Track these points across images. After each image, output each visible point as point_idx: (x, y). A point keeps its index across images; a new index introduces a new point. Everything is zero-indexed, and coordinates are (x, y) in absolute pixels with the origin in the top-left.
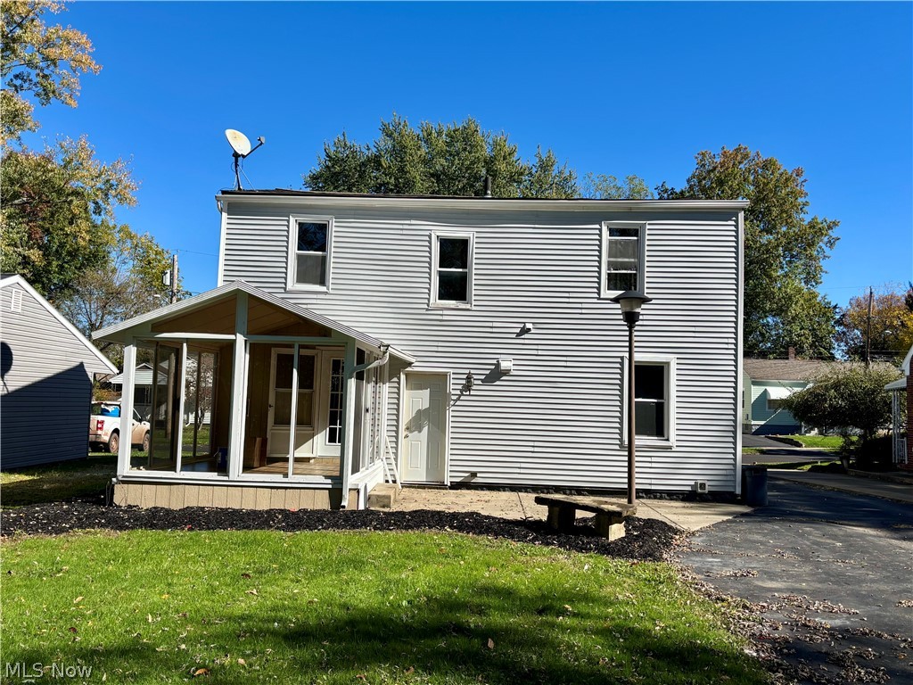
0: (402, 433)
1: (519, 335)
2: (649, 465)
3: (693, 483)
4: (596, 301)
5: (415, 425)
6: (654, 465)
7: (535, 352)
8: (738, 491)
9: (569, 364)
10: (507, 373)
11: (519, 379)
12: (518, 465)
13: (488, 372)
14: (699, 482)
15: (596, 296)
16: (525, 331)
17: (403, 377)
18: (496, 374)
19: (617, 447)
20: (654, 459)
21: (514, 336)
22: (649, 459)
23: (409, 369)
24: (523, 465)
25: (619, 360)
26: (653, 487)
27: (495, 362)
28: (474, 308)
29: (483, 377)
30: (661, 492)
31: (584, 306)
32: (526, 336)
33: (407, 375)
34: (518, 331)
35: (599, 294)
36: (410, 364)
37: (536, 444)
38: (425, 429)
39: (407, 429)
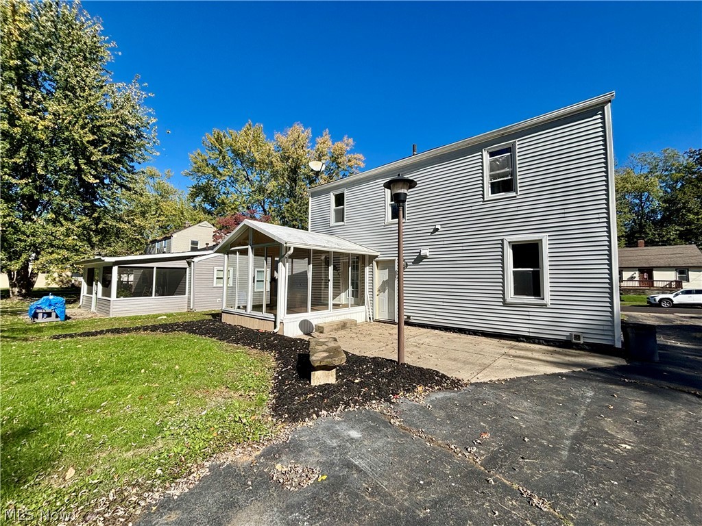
0: (376, 292)
1: (432, 233)
2: (528, 318)
3: (568, 334)
4: (481, 203)
5: (382, 289)
6: (531, 318)
7: (442, 243)
8: (618, 345)
9: (464, 248)
10: (425, 257)
11: (433, 260)
12: (434, 313)
13: (415, 257)
14: (574, 333)
15: (482, 200)
16: (437, 230)
17: (374, 263)
18: (420, 259)
19: (501, 304)
20: (531, 313)
21: (429, 234)
22: (527, 313)
23: (377, 259)
24: (437, 314)
25: (500, 242)
26: (531, 335)
27: (419, 251)
28: (407, 221)
29: (413, 261)
30: (539, 338)
31: (473, 208)
32: (437, 233)
33: (377, 262)
34: (432, 231)
35: (483, 198)
36: (377, 256)
37: (445, 300)
38: (387, 291)
39: (379, 290)
